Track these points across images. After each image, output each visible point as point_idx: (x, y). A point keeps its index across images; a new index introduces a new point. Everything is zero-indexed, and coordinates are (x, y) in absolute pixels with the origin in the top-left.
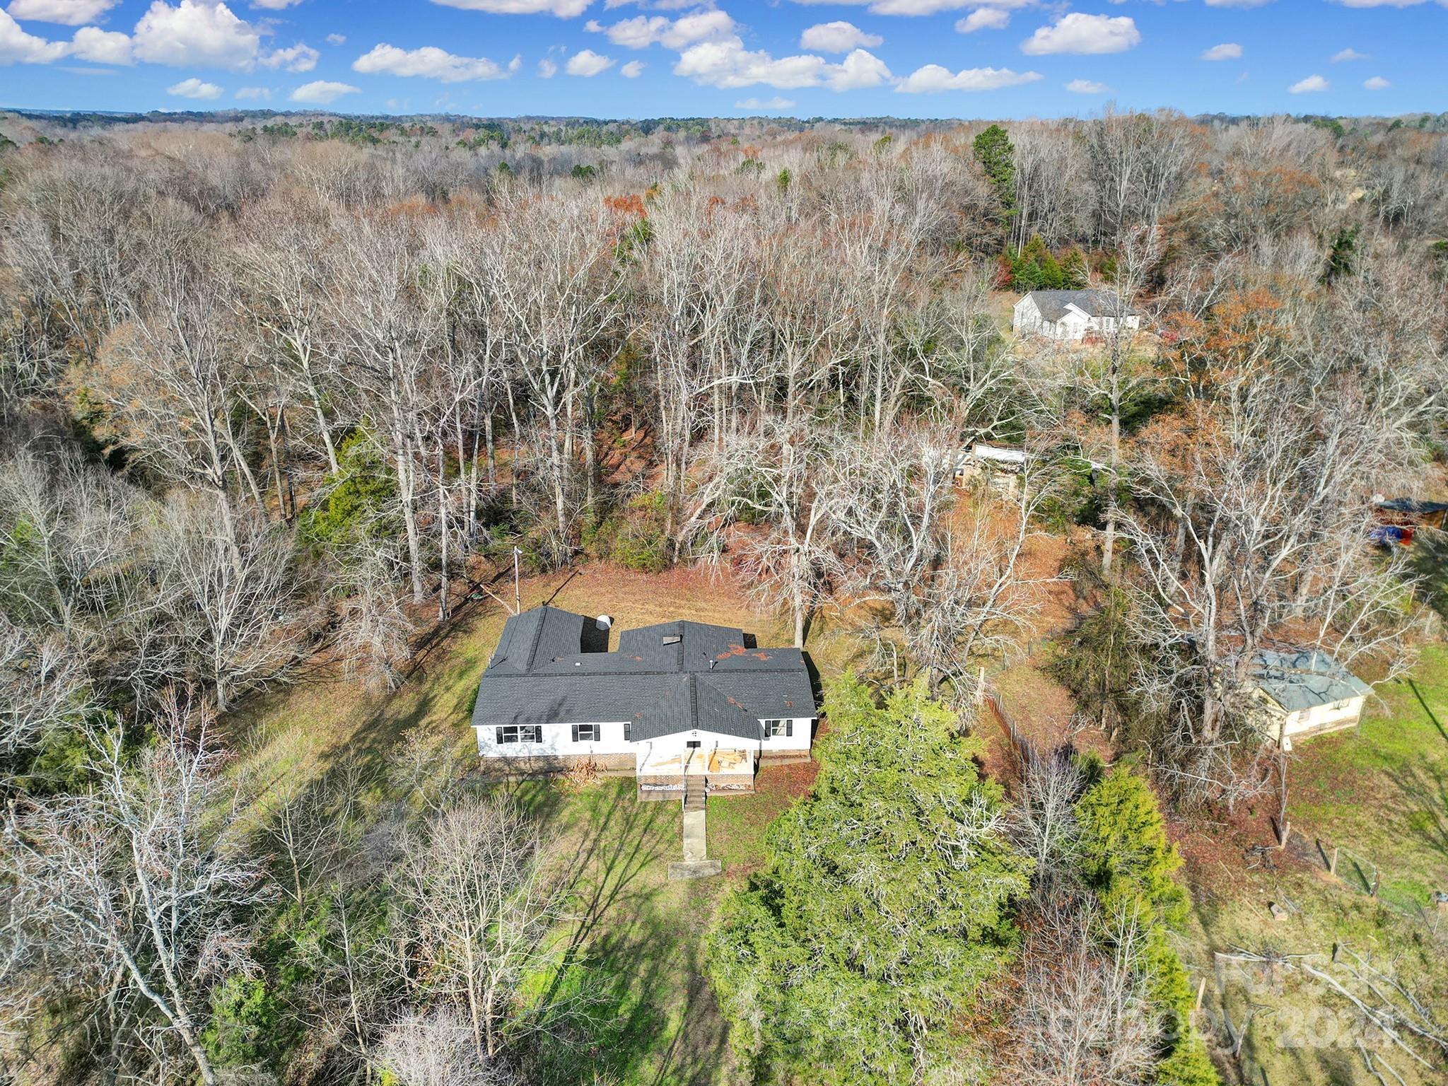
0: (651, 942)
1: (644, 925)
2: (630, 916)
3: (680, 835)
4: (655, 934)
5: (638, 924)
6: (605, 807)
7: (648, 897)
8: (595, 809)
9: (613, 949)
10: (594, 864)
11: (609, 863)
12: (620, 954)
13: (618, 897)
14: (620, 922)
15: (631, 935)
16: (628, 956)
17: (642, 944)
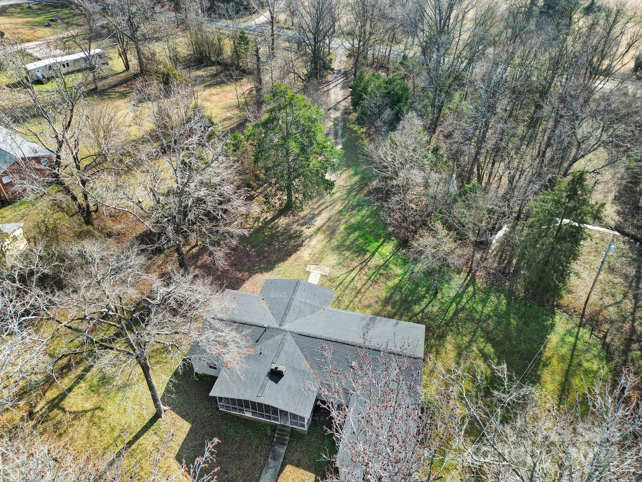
0: (343, 249)
1: (344, 255)
4: (341, 251)
9: (357, 252)
10: (359, 285)
12: (355, 250)
14: (353, 259)
15: (349, 254)
16: (352, 248)
17: (346, 250)
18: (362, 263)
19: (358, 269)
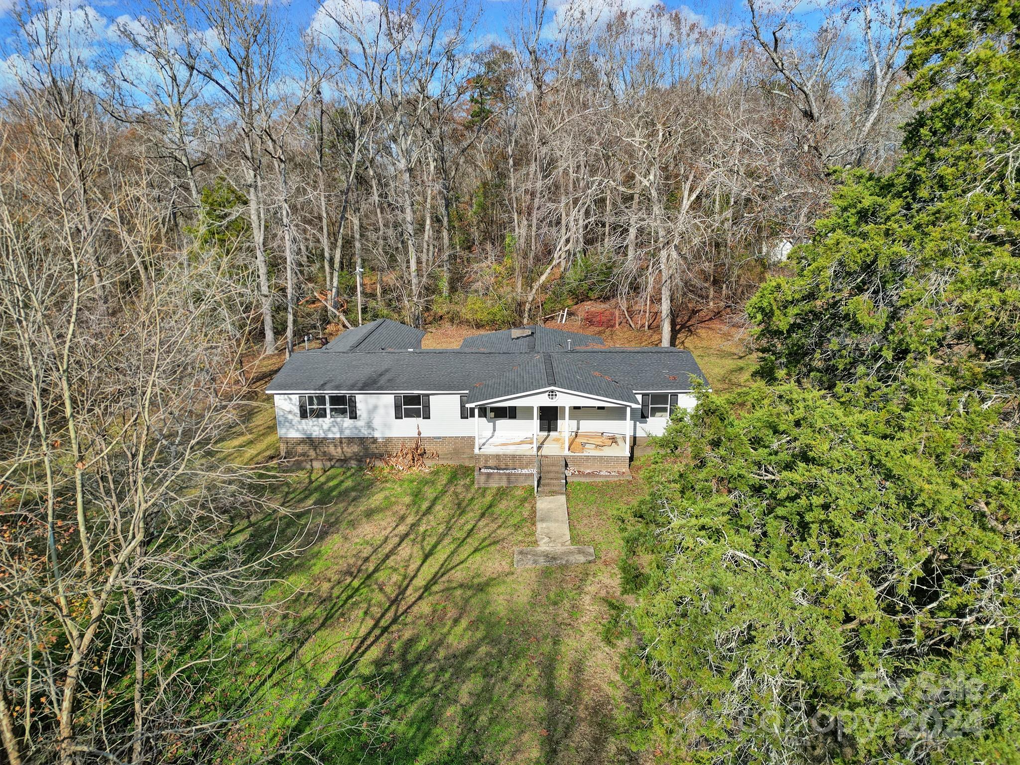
0: (483, 650)
1: (473, 625)
2: (452, 613)
3: (532, 518)
4: (491, 639)
5: (464, 623)
6: (430, 493)
7: (481, 588)
8: (417, 495)
9: (419, 658)
10: (405, 550)
11: (428, 548)
12: (429, 667)
13: (435, 588)
14: (434, 621)
15: (450, 639)
16: (443, 669)
17: (468, 653)
18: (395, 621)
19: (411, 595)
